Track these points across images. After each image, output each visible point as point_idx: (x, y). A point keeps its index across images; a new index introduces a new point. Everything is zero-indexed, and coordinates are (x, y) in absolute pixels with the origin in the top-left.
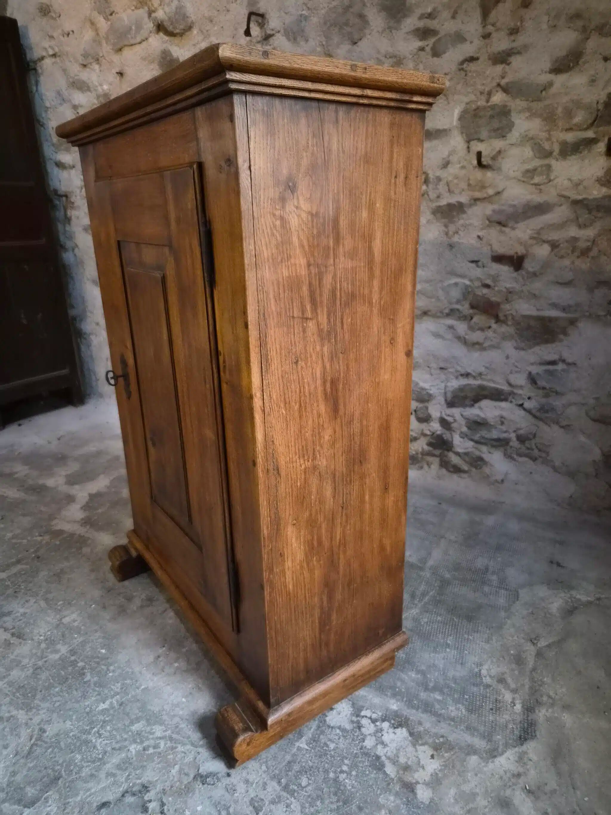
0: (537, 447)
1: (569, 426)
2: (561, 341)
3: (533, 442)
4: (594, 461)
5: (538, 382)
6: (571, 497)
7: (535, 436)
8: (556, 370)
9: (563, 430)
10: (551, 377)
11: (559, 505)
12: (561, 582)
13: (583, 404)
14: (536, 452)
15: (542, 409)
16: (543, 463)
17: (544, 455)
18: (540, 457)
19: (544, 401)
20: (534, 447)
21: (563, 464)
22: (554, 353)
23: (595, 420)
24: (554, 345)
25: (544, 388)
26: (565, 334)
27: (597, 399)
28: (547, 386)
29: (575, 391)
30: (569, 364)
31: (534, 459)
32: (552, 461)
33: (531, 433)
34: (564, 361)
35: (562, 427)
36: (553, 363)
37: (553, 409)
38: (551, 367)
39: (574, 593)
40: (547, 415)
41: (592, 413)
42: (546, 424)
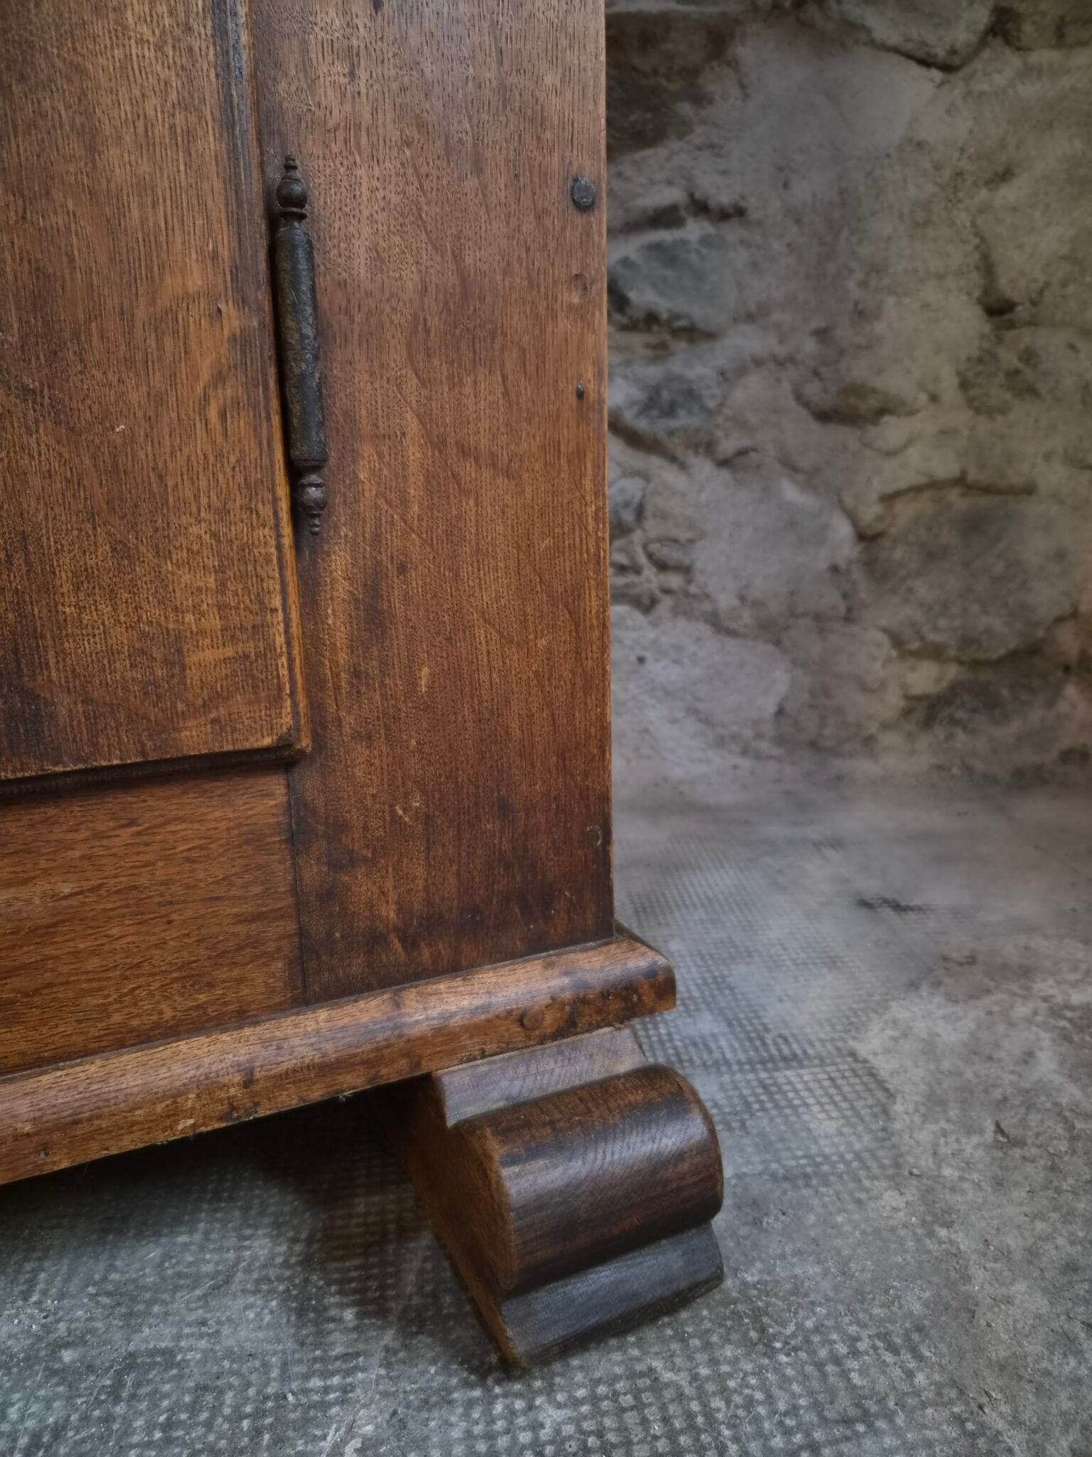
0: (650, 556)
1: (742, 453)
2: (684, 129)
3: (637, 536)
4: (835, 569)
5: (632, 295)
6: (780, 712)
7: (640, 512)
8: (684, 242)
9: (725, 474)
10: (669, 273)
11: (744, 752)
12: (972, 960)
13: (780, 363)
14: (650, 578)
15: (654, 403)
16: (675, 612)
17: (675, 581)
18: (667, 591)
19: (653, 373)
20: (642, 559)
21: (742, 598)
22: (670, 183)
23: (824, 416)
24: (659, 153)
25: (651, 319)
26: (700, 99)
27: (822, 335)
28: (663, 305)
29: (750, 318)
30: (724, 216)
31: (646, 605)
32: (707, 596)
33: (627, 505)
34: (701, 208)
35: (724, 463)
36: (666, 217)
37: (691, 395)
38: (665, 236)
39: (1044, 986)
40: (673, 423)
41: (813, 390)
42: (673, 459)
